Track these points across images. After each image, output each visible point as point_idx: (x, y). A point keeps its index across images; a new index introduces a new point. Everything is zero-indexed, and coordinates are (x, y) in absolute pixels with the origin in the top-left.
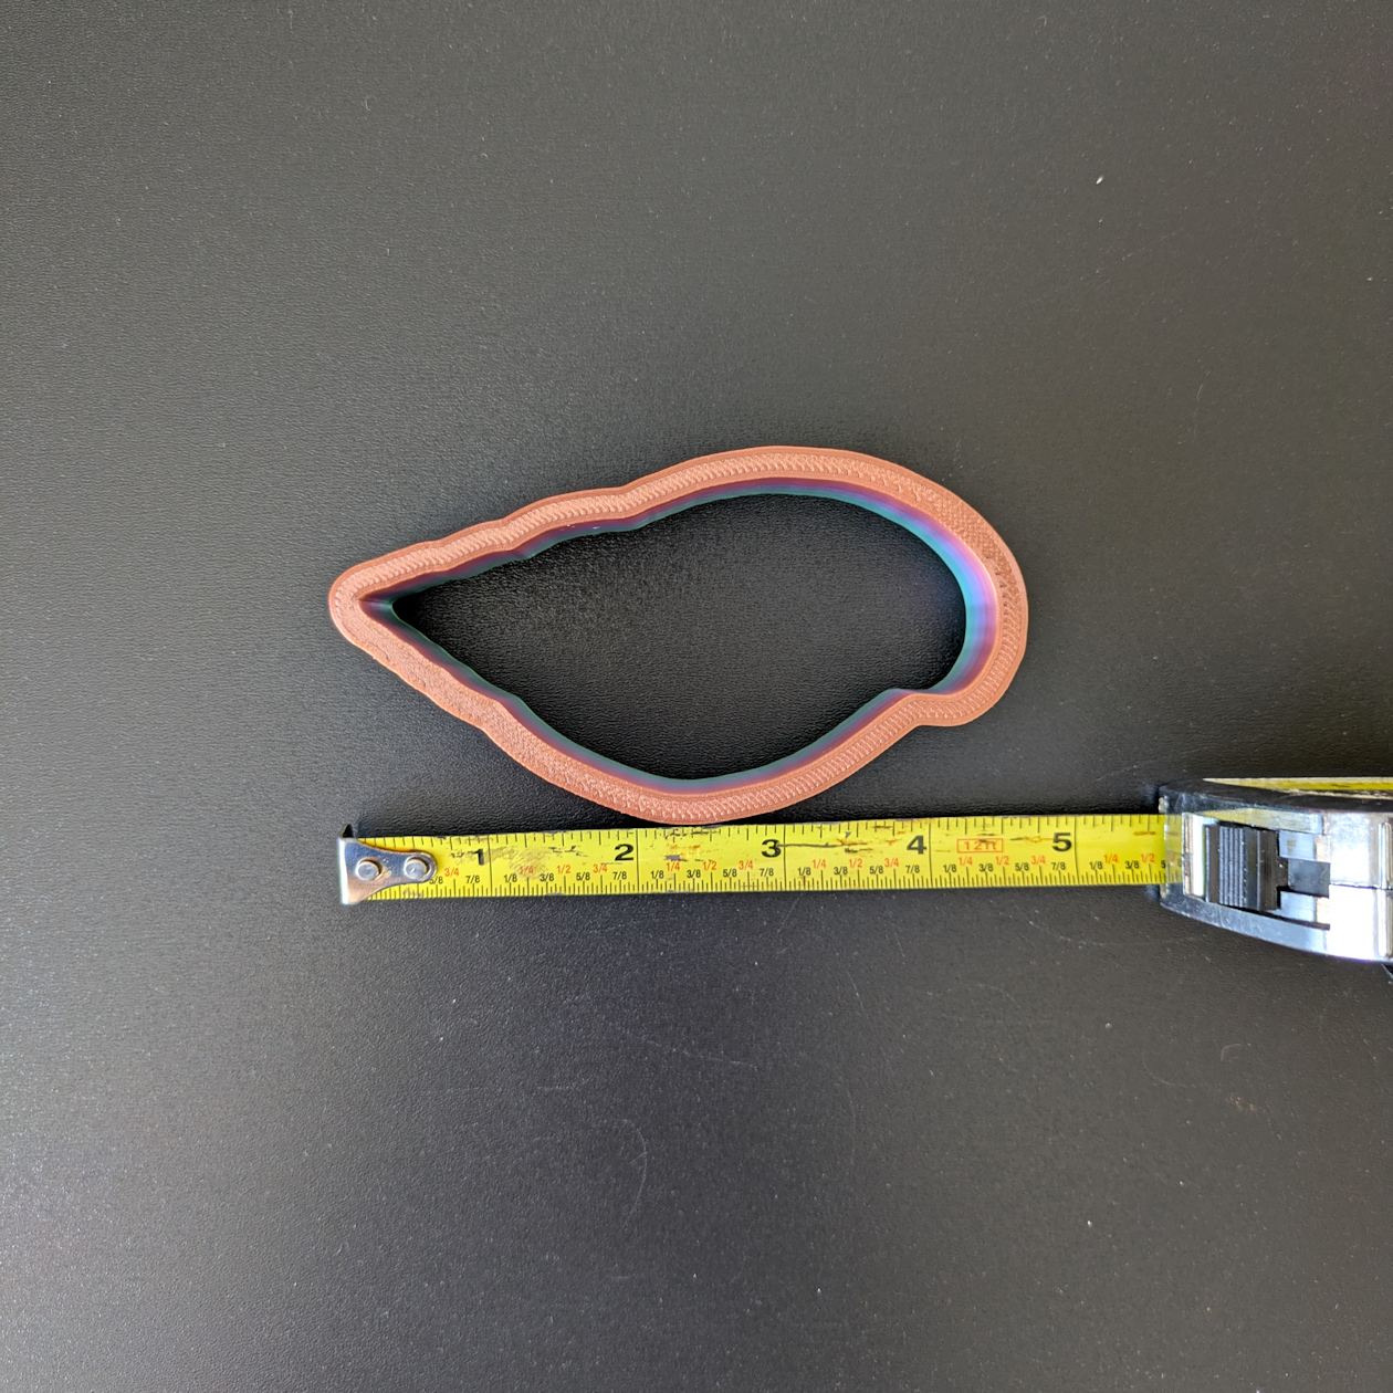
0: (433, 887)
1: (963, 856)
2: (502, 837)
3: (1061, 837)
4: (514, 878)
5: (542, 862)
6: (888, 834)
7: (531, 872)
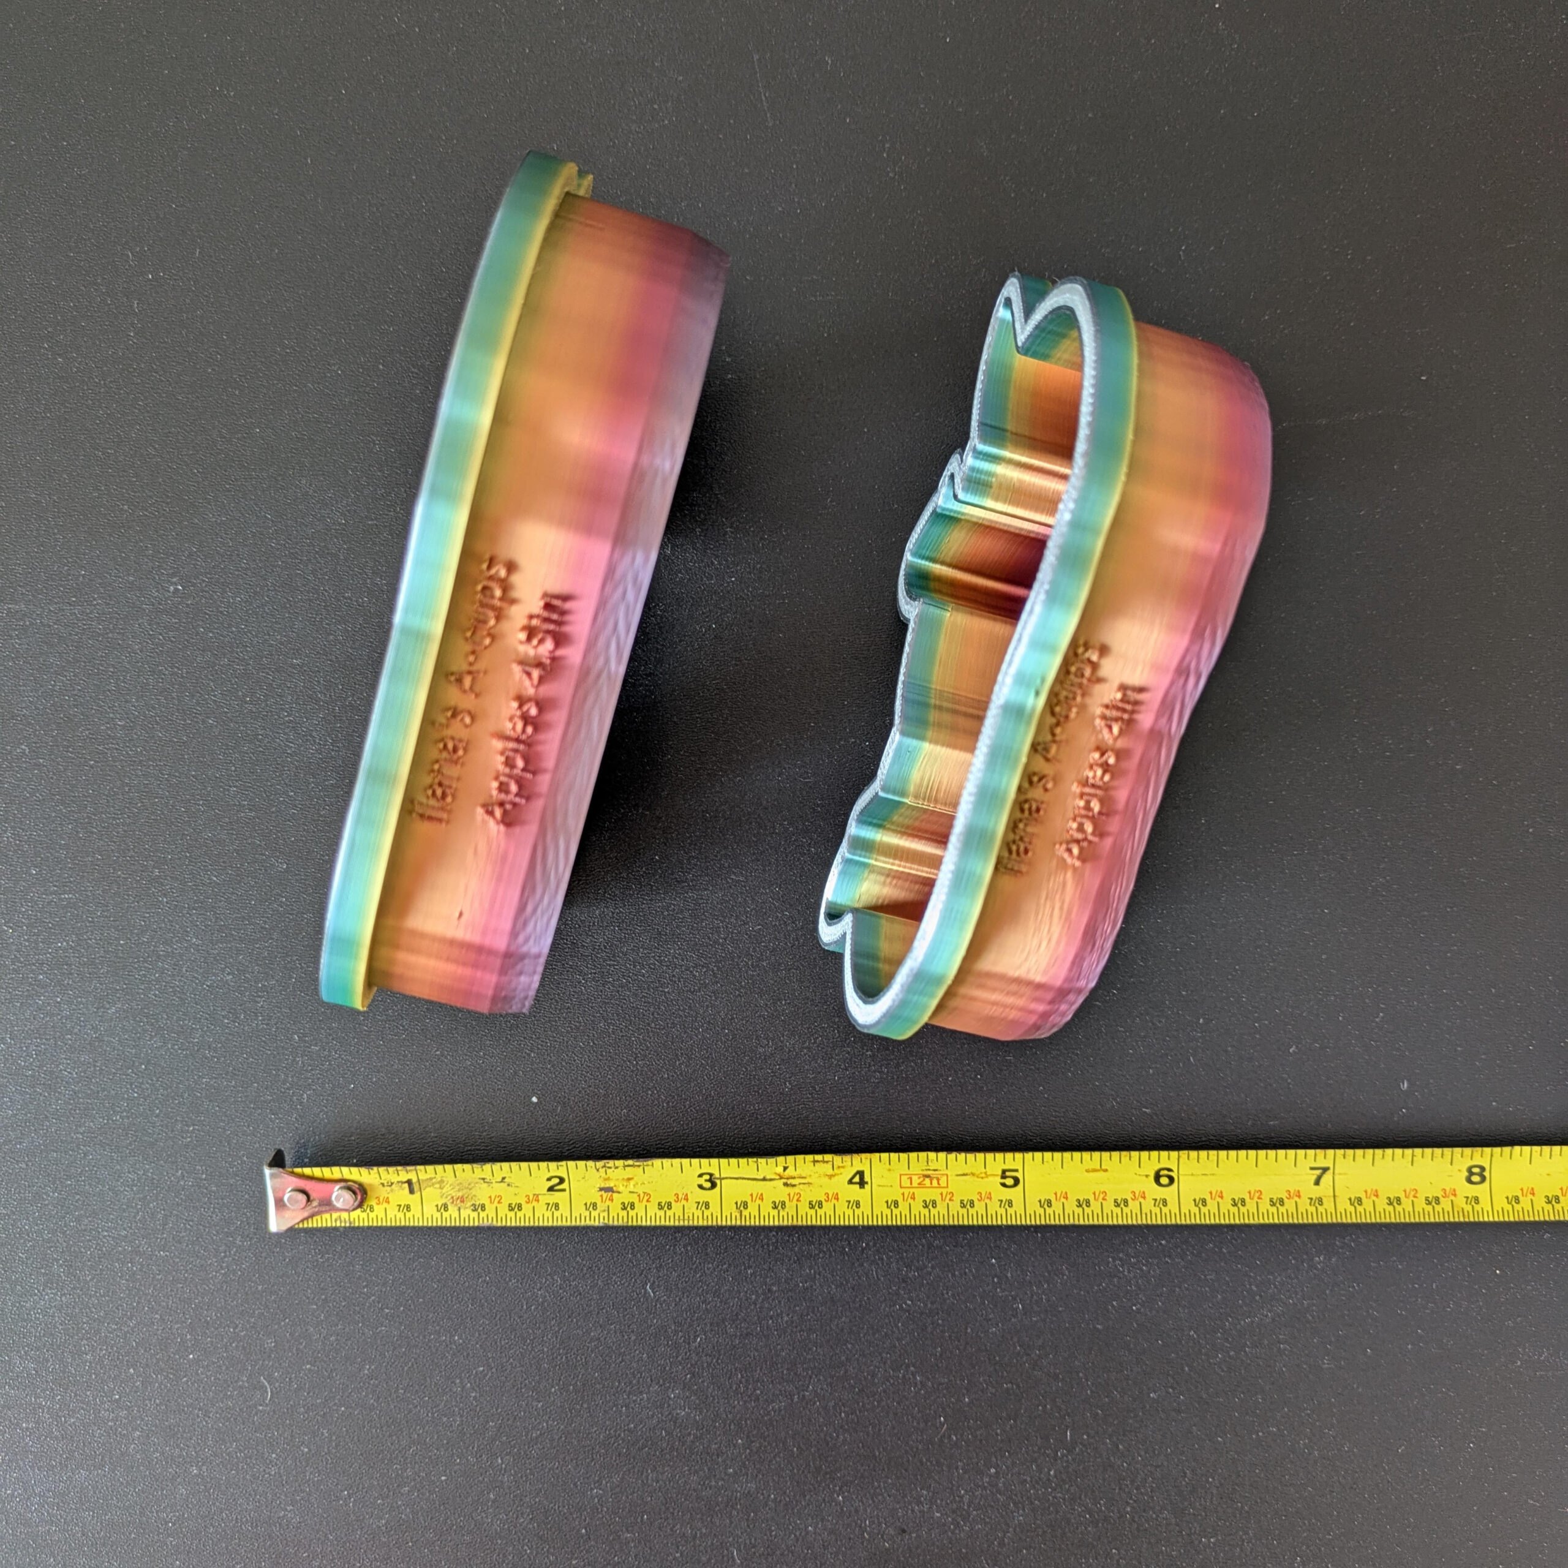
0: (364, 1215)
1: (906, 1191)
2: (430, 1168)
3: (1008, 1174)
4: (445, 1207)
5: (473, 1192)
6: (827, 1169)
7: (462, 1201)
